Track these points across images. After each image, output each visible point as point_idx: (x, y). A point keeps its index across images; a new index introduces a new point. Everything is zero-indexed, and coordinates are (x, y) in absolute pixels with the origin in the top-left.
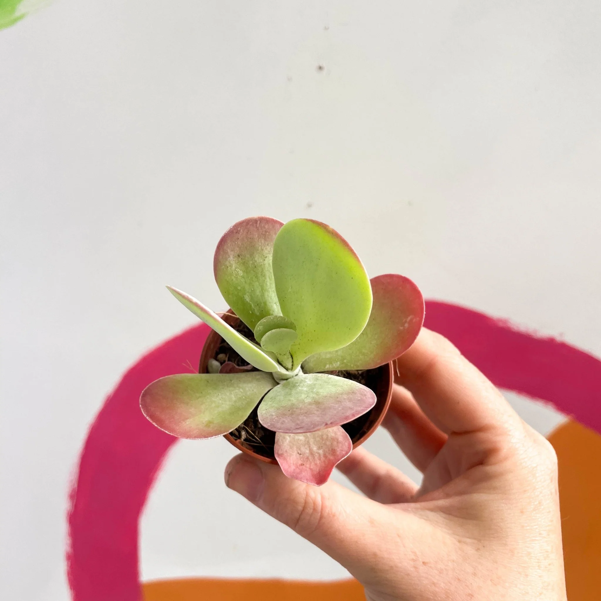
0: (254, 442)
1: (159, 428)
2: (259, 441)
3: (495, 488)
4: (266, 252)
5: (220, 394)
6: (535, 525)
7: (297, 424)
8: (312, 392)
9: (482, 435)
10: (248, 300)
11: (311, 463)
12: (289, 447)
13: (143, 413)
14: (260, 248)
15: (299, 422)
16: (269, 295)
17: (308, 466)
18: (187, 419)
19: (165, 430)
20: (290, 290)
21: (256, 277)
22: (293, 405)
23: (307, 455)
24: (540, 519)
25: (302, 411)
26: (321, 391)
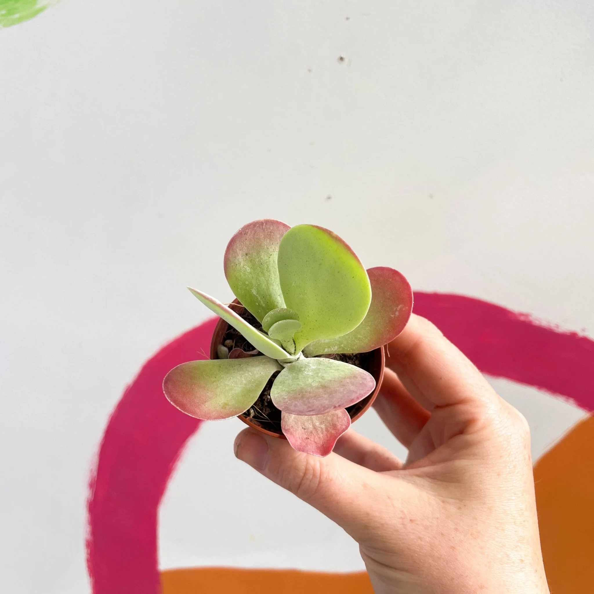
0: (262, 419)
1: (183, 411)
2: (266, 418)
3: (474, 455)
4: (271, 250)
5: (231, 377)
6: (511, 487)
7: (309, 407)
8: (317, 376)
9: (462, 407)
10: (255, 293)
11: (315, 437)
12: (294, 423)
13: (167, 398)
14: (265, 247)
15: (310, 405)
16: (274, 288)
17: (312, 439)
18: (205, 402)
19: (188, 413)
20: (293, 285)
21: (262, 273)
22: (302, 388)
23: (311, 429)
24: (515, 481)
25: (311, 395)
26: (325, 375)
